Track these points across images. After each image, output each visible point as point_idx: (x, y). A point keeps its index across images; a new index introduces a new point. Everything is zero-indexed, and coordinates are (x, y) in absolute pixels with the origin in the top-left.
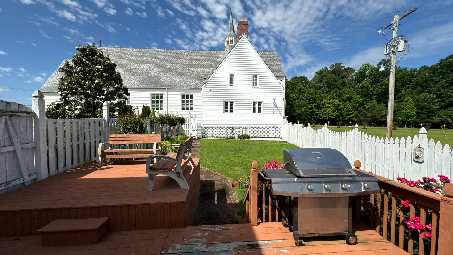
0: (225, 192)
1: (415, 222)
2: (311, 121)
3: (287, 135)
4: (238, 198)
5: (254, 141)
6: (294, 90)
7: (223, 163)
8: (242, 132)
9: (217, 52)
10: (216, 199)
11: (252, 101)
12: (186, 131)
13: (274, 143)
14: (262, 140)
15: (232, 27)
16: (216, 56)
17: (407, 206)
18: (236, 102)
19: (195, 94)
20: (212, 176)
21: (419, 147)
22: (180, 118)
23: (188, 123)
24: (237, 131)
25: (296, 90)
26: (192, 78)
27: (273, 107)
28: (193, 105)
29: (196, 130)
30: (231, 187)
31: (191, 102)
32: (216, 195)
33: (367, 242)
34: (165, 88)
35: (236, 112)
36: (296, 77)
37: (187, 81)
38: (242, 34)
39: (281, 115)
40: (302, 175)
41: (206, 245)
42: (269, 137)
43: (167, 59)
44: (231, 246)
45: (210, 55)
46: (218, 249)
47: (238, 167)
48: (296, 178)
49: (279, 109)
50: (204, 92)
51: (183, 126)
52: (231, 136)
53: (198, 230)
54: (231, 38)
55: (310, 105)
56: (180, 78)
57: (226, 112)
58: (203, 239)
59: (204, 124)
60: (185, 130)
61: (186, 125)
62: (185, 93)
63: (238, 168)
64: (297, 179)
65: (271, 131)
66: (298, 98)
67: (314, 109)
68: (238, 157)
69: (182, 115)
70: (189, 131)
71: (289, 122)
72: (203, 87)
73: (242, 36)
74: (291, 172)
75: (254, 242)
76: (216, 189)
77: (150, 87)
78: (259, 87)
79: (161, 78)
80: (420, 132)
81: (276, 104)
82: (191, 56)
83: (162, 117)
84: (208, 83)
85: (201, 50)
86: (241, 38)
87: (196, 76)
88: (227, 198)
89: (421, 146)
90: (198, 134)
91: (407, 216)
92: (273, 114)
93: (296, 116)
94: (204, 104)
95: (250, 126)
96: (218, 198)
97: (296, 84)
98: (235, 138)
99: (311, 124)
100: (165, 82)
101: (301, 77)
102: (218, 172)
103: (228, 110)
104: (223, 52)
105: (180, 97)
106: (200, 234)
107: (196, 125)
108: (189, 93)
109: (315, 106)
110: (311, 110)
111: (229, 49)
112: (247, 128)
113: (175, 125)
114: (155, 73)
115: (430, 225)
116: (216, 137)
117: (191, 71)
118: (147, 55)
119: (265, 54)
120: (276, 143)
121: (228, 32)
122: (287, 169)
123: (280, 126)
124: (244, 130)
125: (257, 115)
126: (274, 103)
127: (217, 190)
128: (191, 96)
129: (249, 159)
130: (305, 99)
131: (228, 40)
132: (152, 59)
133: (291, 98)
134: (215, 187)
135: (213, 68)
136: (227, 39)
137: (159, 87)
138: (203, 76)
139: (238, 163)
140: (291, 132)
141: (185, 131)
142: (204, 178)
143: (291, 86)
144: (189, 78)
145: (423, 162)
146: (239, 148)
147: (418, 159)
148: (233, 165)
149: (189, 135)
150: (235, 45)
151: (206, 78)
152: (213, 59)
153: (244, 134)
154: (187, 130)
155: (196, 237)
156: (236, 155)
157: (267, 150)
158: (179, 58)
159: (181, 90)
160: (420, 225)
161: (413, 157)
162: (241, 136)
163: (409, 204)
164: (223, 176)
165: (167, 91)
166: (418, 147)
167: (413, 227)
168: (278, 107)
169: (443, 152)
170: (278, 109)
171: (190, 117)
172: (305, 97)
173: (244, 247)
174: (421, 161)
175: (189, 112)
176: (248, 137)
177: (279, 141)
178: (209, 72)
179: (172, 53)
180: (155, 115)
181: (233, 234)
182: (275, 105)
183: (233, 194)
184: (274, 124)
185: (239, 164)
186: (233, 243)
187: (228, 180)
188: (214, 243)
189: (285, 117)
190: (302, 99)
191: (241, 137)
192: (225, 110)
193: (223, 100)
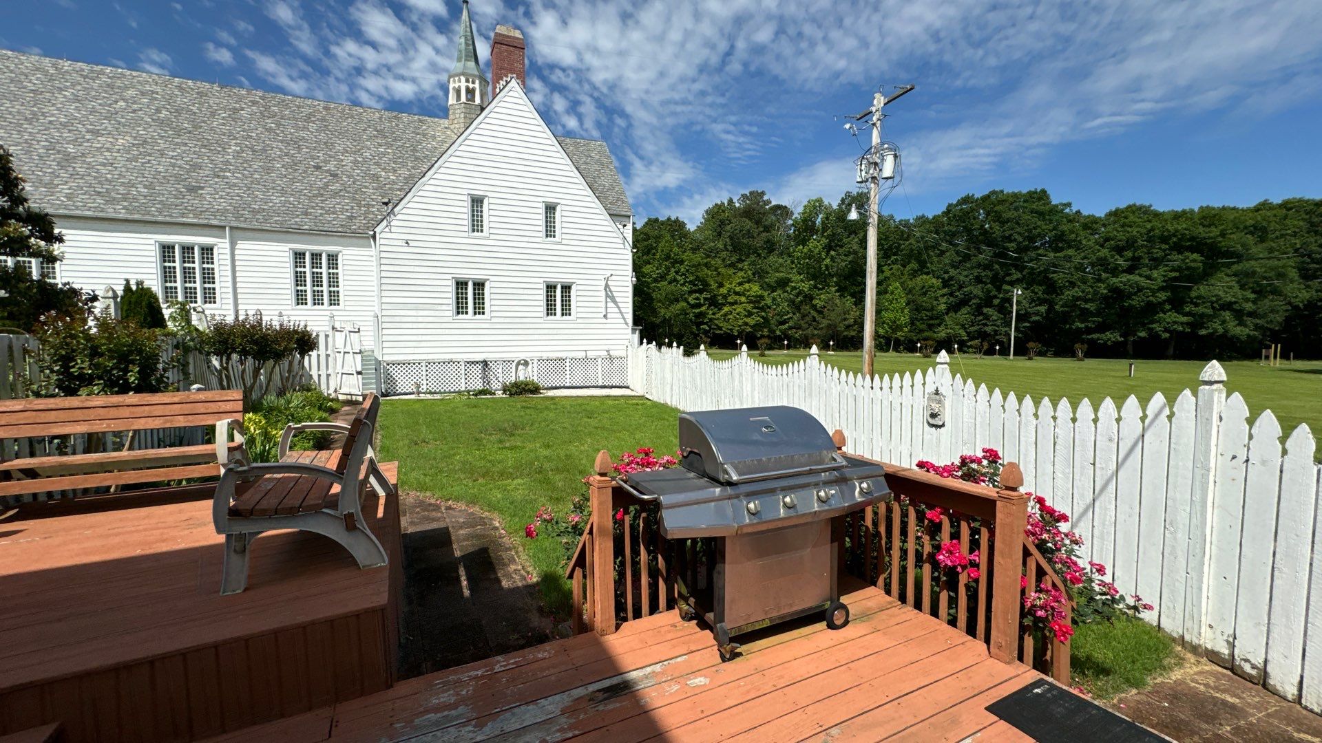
0: (489, 557)
1: (951, 553)
2: (699, 338)
3: (645, 377)
4: (535, 568)
5: (552, 398)
6: (654, 254)
7: (470, 470)
8: (513, 374)
9: (421, 121)
10: (465, 583)
11: (541, 280)
12: (319, 376)
13: (610, 402)
14: (575, 395)
15: (471, 47)
16: (419, 134)
17: (938, 521)
18: (493, 284)
19: (344, 252)
20: (439, 515)
21: (937, 392)
22: (295, 332)
23: (327, 349)
24: (500, 371)
25: (658, 256)
26: (333, 196)
27: (603, 299)
28: (340, 289)
29: (359, 373)
30: (504, 540)
31: (333, 280)
32: (462, 572)
33: (866, 616)
34: (223, 224)
35: (494, 314)
36: (656, 220)
37: (313, 208)
38: (507, 77)
39: (627, 324)
40: (735, 478)
41: (473, 722)
42: (594, 387)
43: (223, 118)
44: (552, 705)
45: (397, 125)
46: (516, 724)
47: (517, 478)
48: (718, 487)
49: (620, 305)
50: (383, 248)
51: (307, 358)
52: (480, 387)
53: (439, 684)
54: (467, 81)
55: (695, 295)
56: (283, 192)
57: (462, 313)
58: (461, 709)
59: (385, 351)
60: (314, 373)
61: (319, 356)
62: (308, 247)
63: (519, 481)
64: (720, 491)
65: (600, 369)
66: (662, 277)
67: (703, 309)
68: (511, 448)
69: (302, 324)
70: (328, 376)
71: (648, 343)
72: (378, 230)
73: (507, 83)
74: (703, 475)
75: (615, 678)
76: (458, 554)
77: (154, 216)
78: (564, 242)
79: (202, 188)
80: (938, 360)
81: (610, 291)
82: (323, 120)
83: (220, 329)
84: (397, 218)
86: (504, 87)
87: (348, 192)
88: (499, 575)
89: (941, 390)
90: (364, 384)
91: (937, 543)
92: (604, 320)
93: (658, 326)
94: (384, 287)
95: (539, 354)
96: (468, 579)
97: (658, 238)
98: (494, 394)
100: (223, 205)
101: (669, 219)
102: (457, 499)
103: (467, 308)
104: (442, 121)
105: (289, 259)
106: (447, 697)
107: (358, 357)
108: (325, 248)
109: (705, 299)
110: (697, 311)
111: (462, 115)
112: (530, 363)
113: (278, 356)
114: (173, 165)
115: (977, 553)
116: (430, 393)
117: (327, 171)
118: (131, 92)
120: (615, 400)
121: (459, 60)
122: (690, 468)
123: (623, 354)
124: (521, 367)
125: (557, 322)
126: (605, 289)
127: (462, 557)
128: (333, 259)
129: (546, 452)
130: (682, 282)
131: (459, 87)
132: (158, 111)
133: (644, 277)
134: (455, 547)
135: (409, 170)
136: (454, 81)
137: (195, 221)
138: (374, 194)
139: (517, 468)
140: (654, 371)
141: (316, 378)
142: (412, 523)
143: (646, 243)
144: (322, 195)
145: (943, 425)
146: (511, 423)
147: (934, 420)
148: (502, 474)
149: (331, 391)
150: (482, 109)
151: (389, 202)
152: (409, 140)
153: (522, 378)
154: (323, 373)
155: (436, 710)
156: (508, 445)
157: (593, 422)
158: (278, 125)
159: (289, 236)
160: (961, 557)
161: (927, 414)
162: (513, 386)
163: (941, 516)
164: (476, 509)
165: (231, 237)
166: (935, 394)
167: (949, 563)
168: (618, 299)
169: (976, 401)
170: (618, 307)
171: (333, 328)
172: (681, 276)
173: (590, 700)
174: (940, 423)
175: (328, 313)
176: (536, 389)
177: (622, 396)
178: (397, 184)
179: (247, 100)
180: (193, 323)
181: (552, 671)
182: (610, 296)
183: (515, 560)
184: (606, 348)
185: (518, 471)
186: (557, 697)
187: (492, 519)
188: (498, 710)
189: (636, 330)
190: (675, 280)
191: (514, 390)
192: (458, 308)
193: (449, 277)
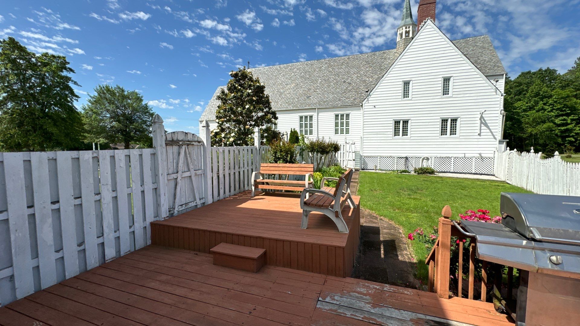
0: (395, 244)
2: (563, 147)
3: (507, 170)
4: (416, 256)
5: (441, 177)
6: (525, 94)
7: (392, 205)
8: (421, 164)
9: (384, 53)
10: (382, 252)
11: (439, 117)
12: (341, 160)
13: (479, 183)
14: (455, 177)
15: (409, 12)
16: (383, 59)
18: (412, 121)
19: (352, 113)
20: (377, 221)
22: (334, 144)
23: (343, 151)
24: (414, 162)
25: (528, 95)
26: (349, 92)
27: (479, 125)
28: (350, 127)
29: (354, 160)
30: (403, 239)
31: (348, 124)
32: (382, 247)
34: (315, 107)
35: (412, 135)
36: (529, 72)
37: (342, 97)
38: (425, 20)
39: (495, 138)
40: (538, 237)
41: (371, 304)
42: (469, 173)
43: (317, 71)
44: (406, 315)
45: (374, 57)
46: (388, 314)
47: (414, 213)
48: (525, 240)
49: (491, 128)
50: (365, 110)
51: (337, 154)
52: (403, 169)
53: (361, 284)
54: (406, 28)
55: (561, 118)
56: (333, 93)
57: (397, 135)
58: (368, 297)
59: (364, 152)
60: (339, 159)
61: (341, 153)
62: (340, 113)
63: (415, 214)
64: (526, 243)
65: (473, 164)
66: (531, 108)
67: (570, 127)
68: (414, 199)
69: (336, 141)
70: (343, 160)
71: (510, 150)
72: (363, 103)
73: (425, 23)
74: (515, 231)
76: (382, 239)
77: (299, 107)
78: (454, 96)
79: (310, 96)
81: (484, 120)
82: (348, 63)
83: (312, 144)
84: (371, 97)
85: (361, 53)
86: (424, 25)
87: (354, 89)
88: (398, 253)
90: (355, 164)
92: (479, 137)
93: (525, 139)
94: (365, 126)
95: (436, 155)
96: (384, 251)
97: (528, 85)
98: (410, 173)
99: (561, 153)
100: (316, 101)
101: (540, 70)
102: (385, 216)
103: (399, 133)
104: (393, 50)
105: (334, 117)
106: (363, 290)
107: (354, 154)
108: (345, 112)
109: (572, 120)
110: (563, 128)
111: (403, 45)
112: (430, 159)
113: (327, 153)
114: (304, 90)
116: (381, 170)
117: (347, 83)
118: (295, 70)
119: (467, 43)
120: (483, 182)
121: (403, 20)
122: (507, 225)
123: (492, 156)
124: (425, 161)
125: (448, 138)
126: (480, 119)
127: (383, 241)
128: (348, 115)
129: (433, 204)
130: (549, 109)
131: (402, 32)
132: (301, 74)
133: (516, 109)
134: (381, 236)
135: (378, 75)
136: (400, 31)
137: (309, 108)
138: (363, 88)
139: (415, 208)
140: (514, 167)
141: (339, 161)
142: (366, 222)
143: (518, 89)
144: (345, 92)
146: (416, 187)
148: (407, 210)
149: (344, 166)
150: (413, 38)
151: (369, 91)
152: (378, 62)
153: (425, 166)
154: (342, 159)
155: (358, 293)
156: (412, 197)
157: (465, 193)
158: (333, 69)
159: (334, 109)
162: (420, 170)
164: (392, 223)
165: (318, 112)
168: (489, 124)
170: (490, 129)
171: (346, 143)
172: (549, 106)
175: (344, 137)
176: (432, 172)
177: (488, 180)
178: (372, 82)
179: (323, 64)
180: (305, 141)
181: (410, 301)
182: (483, 122)
183: (407, 249)
184: (479, 152)
185: (416, 209)
186: (410, 313)
187: (399, 229)
189: (504, 142)
190: (543, 109)
191: (420, 172)
192: (395, 133)
193: (392, 119)
